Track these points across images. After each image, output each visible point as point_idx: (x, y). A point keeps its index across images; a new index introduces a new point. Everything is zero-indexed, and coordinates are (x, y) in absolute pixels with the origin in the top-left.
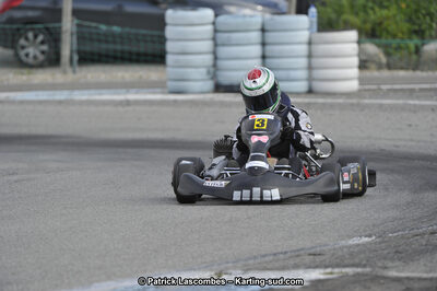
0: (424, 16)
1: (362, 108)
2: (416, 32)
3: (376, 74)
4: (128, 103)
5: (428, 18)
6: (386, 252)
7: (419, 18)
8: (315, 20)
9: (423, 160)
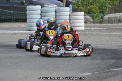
0: (104, 7)
1: (86, 35)
2: (101, 12)
3: (90, 25)
4: (15, 34)
5: (105, 8)
6: (94, 78)
7: (102, 8)
8: (71, 9)
9: (105, 50)
